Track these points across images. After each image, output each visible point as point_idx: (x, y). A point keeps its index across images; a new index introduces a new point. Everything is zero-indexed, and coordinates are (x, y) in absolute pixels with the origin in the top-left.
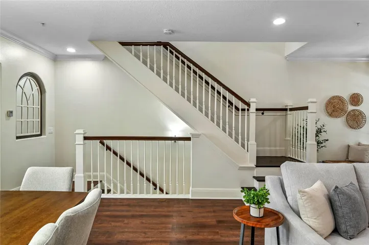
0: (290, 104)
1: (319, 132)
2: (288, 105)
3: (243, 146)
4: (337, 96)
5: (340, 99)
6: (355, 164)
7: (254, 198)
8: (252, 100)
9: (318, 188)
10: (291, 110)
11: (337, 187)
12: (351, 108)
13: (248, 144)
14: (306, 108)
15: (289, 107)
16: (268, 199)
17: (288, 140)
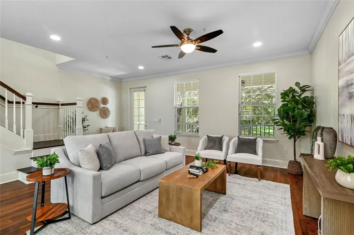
0: (62, 100)
1: (83, 120)
2: (60, 101)
3: (18, 133)
4: (94, 98)
5: (96, 100)
6: (108, 133)
7: (47, 161)
8: (27, 94)
9: (90, 148)
10: (62, 105)
11: (101, 145)
12: (102, 106)
13: (24, 131)
14: (75, 104)
15: (60, 103)
16: (58, 160)
17: (60, 127)
